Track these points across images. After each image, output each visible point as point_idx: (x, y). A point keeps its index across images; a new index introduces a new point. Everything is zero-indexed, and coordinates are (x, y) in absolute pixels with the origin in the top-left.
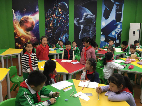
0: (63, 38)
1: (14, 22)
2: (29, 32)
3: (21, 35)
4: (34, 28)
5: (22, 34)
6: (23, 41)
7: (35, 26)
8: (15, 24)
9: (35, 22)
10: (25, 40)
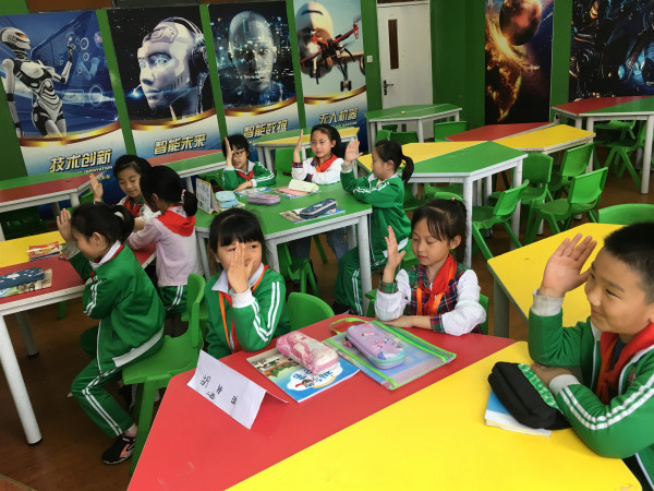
0: (637, 65)
1: (487, 16)
2: (521, 48)
3: (500, 58)
4: (537, 32)
5: (505, 55)
6: (505, 80)
7: (540, 22)
8: (489, 23)
9: (540, 8)
10: (510, 76)
